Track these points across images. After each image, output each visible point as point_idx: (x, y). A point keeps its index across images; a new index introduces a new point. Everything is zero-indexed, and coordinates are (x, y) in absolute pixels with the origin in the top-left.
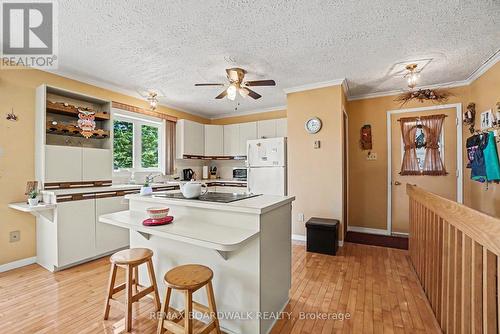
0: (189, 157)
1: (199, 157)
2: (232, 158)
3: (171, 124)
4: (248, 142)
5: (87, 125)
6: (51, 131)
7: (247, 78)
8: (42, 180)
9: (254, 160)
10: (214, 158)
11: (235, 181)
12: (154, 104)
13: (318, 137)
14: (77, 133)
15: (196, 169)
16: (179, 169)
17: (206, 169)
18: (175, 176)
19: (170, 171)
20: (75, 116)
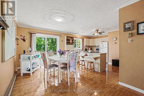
0: (86, 46)
1: (88, 46)
2: (96, 46)
3: (83, 40)
4: (99, 43)
5: (71, 41)
6: (67, 43)
7: (99, 31)
8: (66, 50)
9: (101, 46)
10: (92, 46)
11: (97, 51)
12: (80, 36)
13: (115, 42)
14: (70, 43)
15: (88, 49)
16: (84, 48)
17: (90, 48)
18: (84, 50)
19: (83, 49)
20: (69, 40)
